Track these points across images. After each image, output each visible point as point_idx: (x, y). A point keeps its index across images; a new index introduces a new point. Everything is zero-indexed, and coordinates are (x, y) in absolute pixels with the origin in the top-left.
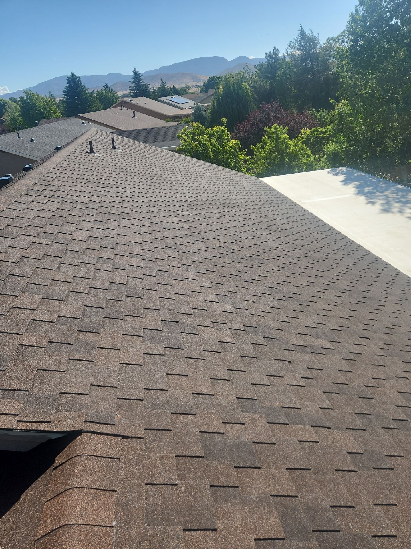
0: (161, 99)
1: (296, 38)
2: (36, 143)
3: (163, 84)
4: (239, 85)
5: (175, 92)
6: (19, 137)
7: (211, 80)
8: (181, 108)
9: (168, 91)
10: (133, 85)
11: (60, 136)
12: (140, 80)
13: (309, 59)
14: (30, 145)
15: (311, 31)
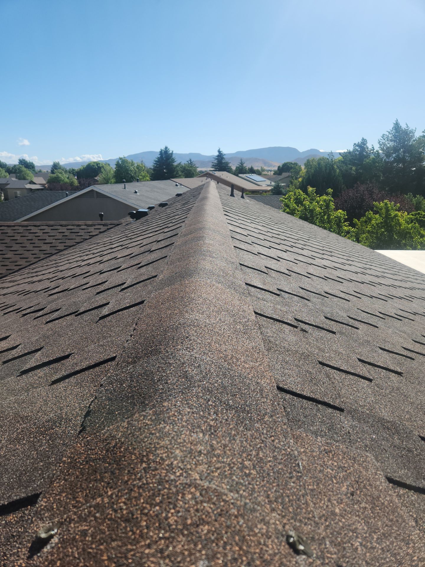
0: (240, 175)
1: (390, 131)
2: (139, 195)
3: (242, 164)
4: (332, 166)
5: (252, 171)
6: (125, 188)
7: (285, 165)
8: (259, 185)
9: (246, 170)
10: (216, 161)
11: (157, 192)
12: (222, 158)
13: (402, 150)
14: (134, 195)
15: (407, 125)
